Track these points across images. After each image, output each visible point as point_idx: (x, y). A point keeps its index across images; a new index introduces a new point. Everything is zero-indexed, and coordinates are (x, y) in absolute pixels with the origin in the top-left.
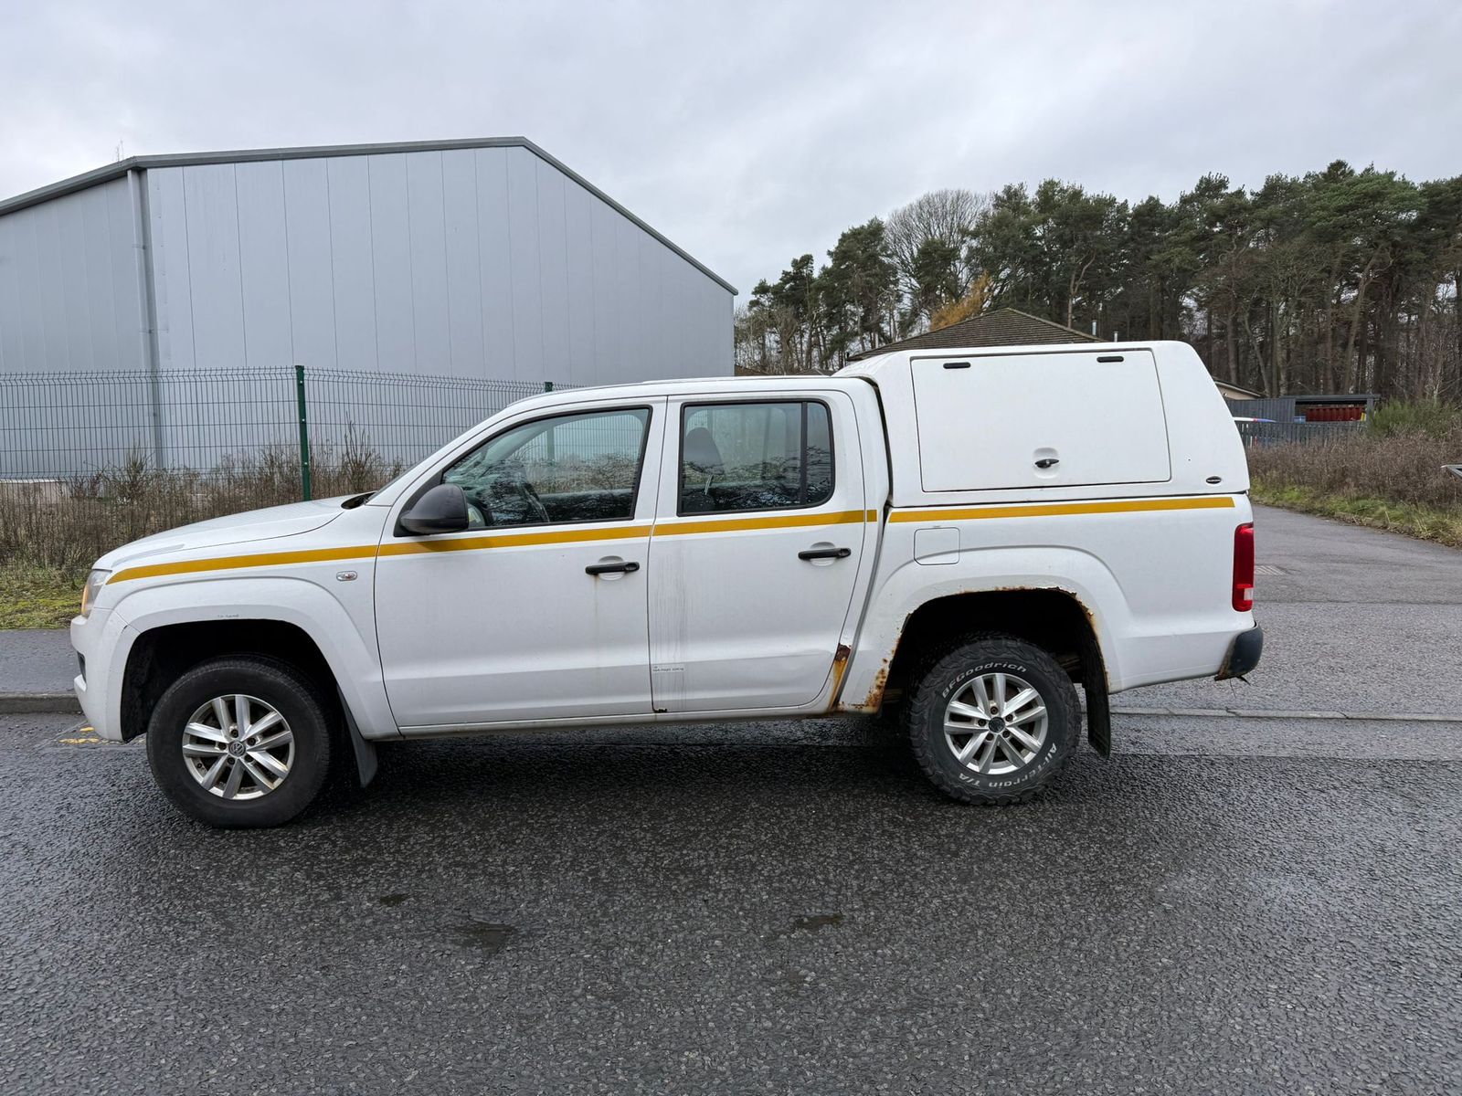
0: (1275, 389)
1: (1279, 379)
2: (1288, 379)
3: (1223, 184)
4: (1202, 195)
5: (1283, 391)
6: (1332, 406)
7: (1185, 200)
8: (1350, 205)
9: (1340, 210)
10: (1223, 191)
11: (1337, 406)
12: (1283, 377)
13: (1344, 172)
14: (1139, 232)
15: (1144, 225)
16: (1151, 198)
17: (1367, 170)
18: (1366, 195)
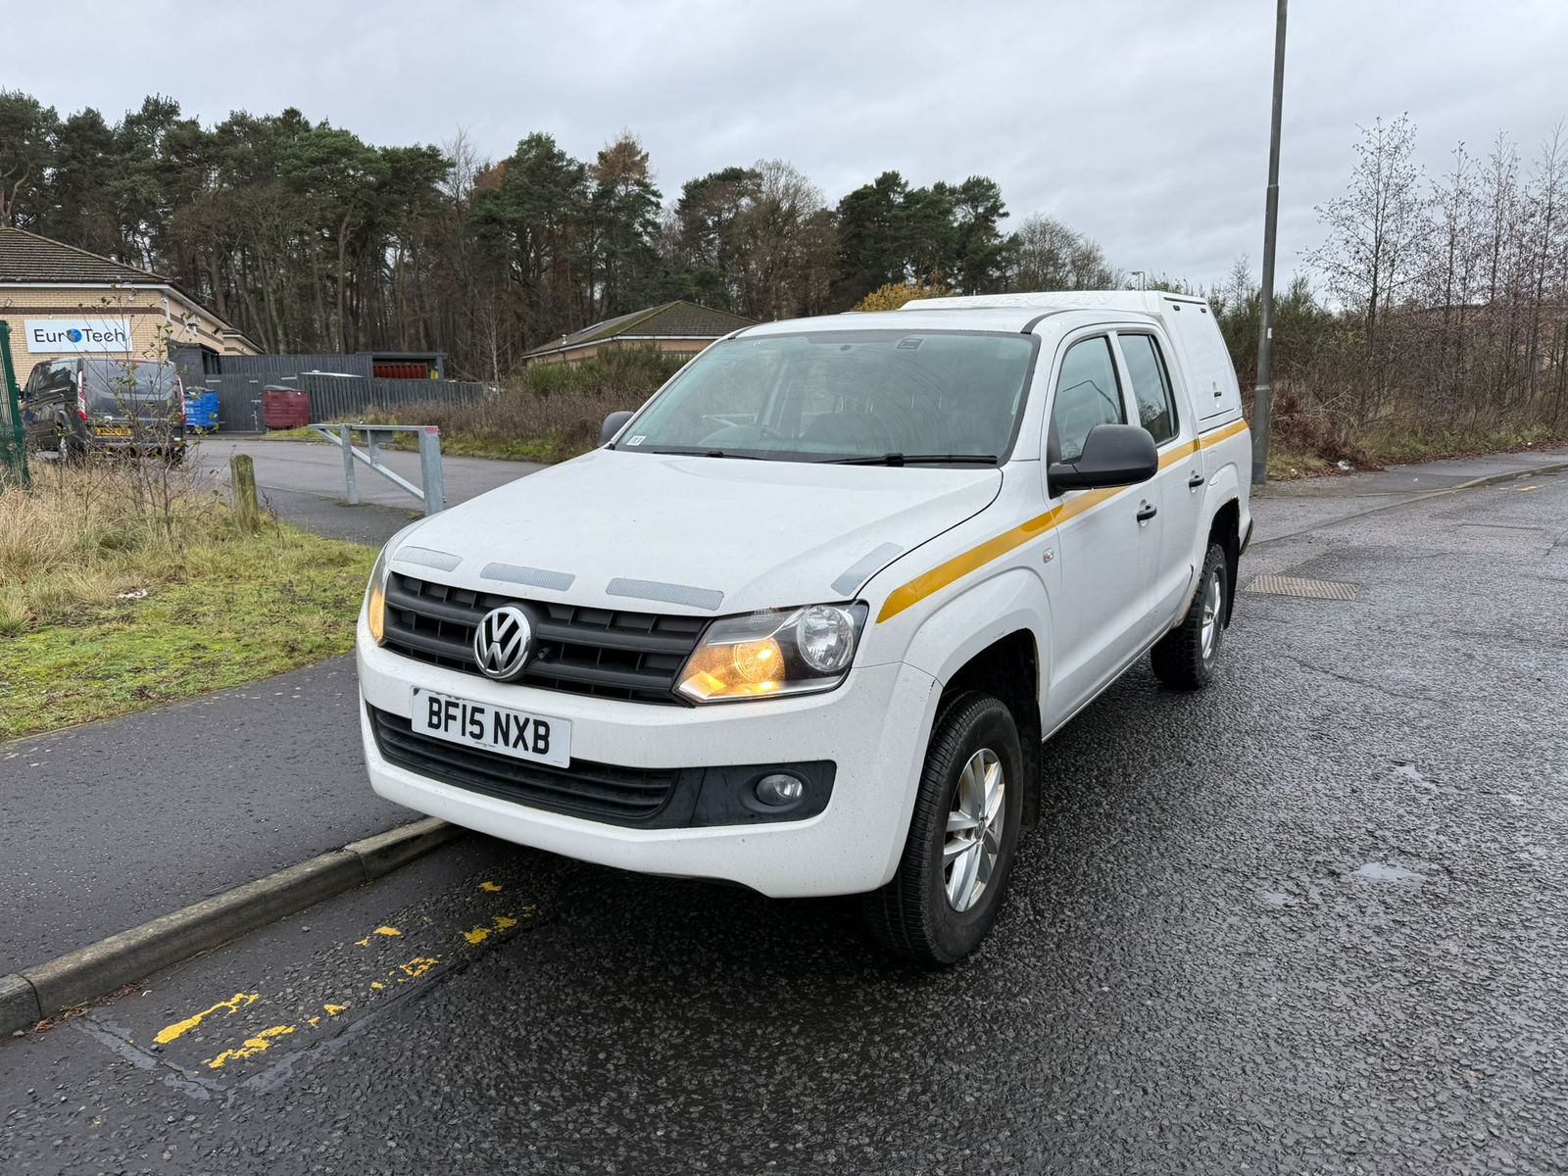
0: (273, 346)
1: (275, 334)
2: (286, 335)
3: (173, 110)
4: (150, 117)
5: (282, 347)
6: (393, 364)
7: (131, 121)
8: (322, 158)
9: (314, 162)
10: (175, 118)
11: (399, 364)
12: (280, 332)
13: (299, 122)
14: (82, 149)
15: (87, 142)
16: (89, 111)
17: (323, 124)
18: (336, 149)
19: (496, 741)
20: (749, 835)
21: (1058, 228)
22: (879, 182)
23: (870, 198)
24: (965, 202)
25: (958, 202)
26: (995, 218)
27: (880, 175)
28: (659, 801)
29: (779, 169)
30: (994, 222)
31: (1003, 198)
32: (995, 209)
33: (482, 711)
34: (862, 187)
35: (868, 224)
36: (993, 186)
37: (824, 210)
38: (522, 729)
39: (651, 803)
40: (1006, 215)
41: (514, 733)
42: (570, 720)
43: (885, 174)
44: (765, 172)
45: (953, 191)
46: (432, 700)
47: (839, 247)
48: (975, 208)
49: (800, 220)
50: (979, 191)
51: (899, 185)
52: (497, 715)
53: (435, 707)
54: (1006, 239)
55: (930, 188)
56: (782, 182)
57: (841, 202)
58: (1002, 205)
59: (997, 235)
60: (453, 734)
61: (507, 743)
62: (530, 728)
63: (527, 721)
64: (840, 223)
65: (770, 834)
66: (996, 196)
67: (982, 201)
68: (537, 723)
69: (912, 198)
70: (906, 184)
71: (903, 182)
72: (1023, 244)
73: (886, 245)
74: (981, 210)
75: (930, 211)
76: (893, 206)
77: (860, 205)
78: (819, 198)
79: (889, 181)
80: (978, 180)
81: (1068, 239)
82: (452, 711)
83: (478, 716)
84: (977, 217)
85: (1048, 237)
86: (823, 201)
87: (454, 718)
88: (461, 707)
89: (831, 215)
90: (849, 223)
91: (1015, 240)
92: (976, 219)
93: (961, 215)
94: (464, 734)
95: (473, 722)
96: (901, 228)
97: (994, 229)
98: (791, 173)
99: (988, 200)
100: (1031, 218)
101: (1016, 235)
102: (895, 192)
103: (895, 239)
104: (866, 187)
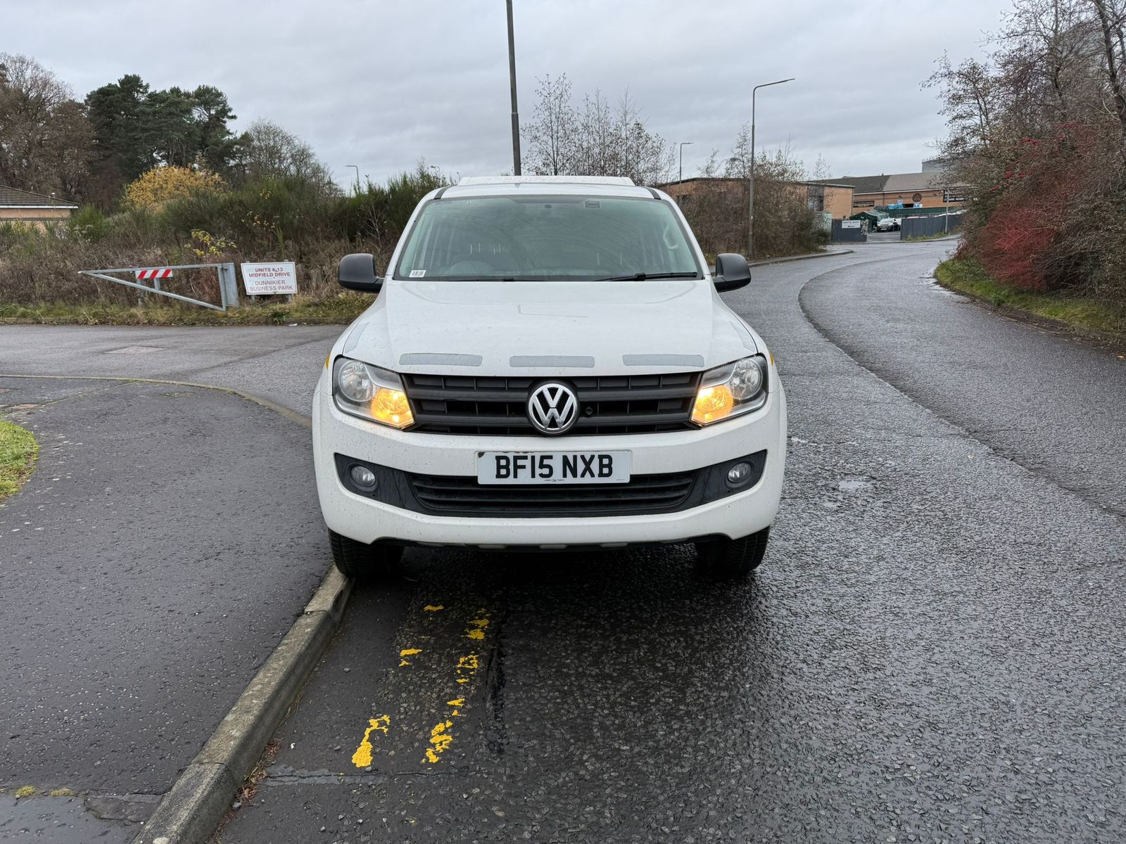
19: (565, 475)
20: (731, 503)
21: (279, 131)
22: (122, 83)
23: (117, 95)
24: (199, 105)
25: (194, 104)
26: (225, 119)
27: (123, 77)
28: (685, 492)
29: (23, 62)
30: (225, 122)
31: (230, 104)
32: (224, 112)
33: (550, 457)
34: (106, 85)
35: (117, 116)
36: (220, 94)
37: (72, 102)
38: (588, 464)
39: (681, 494)
40: (234, 117)
41: (581, 467)
42: (628, 450)
43: (126, 76)
44: (8, 65)
45: (187, 95)
46: (498, 458)
47: (94, 134)
48: (208, 110)
49: (49, 108)
50: (207, 97)
51: (141, 86)
52: (565, 458)
53: (503, 462)
54: (239, 135)
55: (168, 91)
56: (28, 74)
57: (88, 96)
58: (230, 110)
59: (228, 133)
60: (524, 478)
61: (575, 475)
62: (596, 462)
63: (593, 457)
64: (89, 113)
65: (740, 500)
66: (224, 102)
67: (214, 105)
68: (601, 457)
69: (154, 98)
70: (147, 86)
71: (144, 84)
72: (253, 141)
73: (138, 135)
74: (213, 112)
75: (173, 109)
76: (138, 103)
77: (105, 100)
78: (68, 91)
79: (131, 83)
80: (207, 88)
81: (288, 141)
82: (520, 462)
83: (546, 462)
84: (210, 116)
85: (272, 137)
86: (72, 94)
87: (524, 467)
88: (529, 458)
89: (80, 105)
90: (100, 114)
91: (246, 137)
92: (210, 119)
93: (198, 114)
94: (533, 476)
95: (542, 466)
96: (148, 121)
97: (224, 128)
98: (36, 67)
99: (218, 105)
100: (256, 121)
101: (246, 133)
102: (138, 92)
103: (144, 130)
104: (110, 85)
